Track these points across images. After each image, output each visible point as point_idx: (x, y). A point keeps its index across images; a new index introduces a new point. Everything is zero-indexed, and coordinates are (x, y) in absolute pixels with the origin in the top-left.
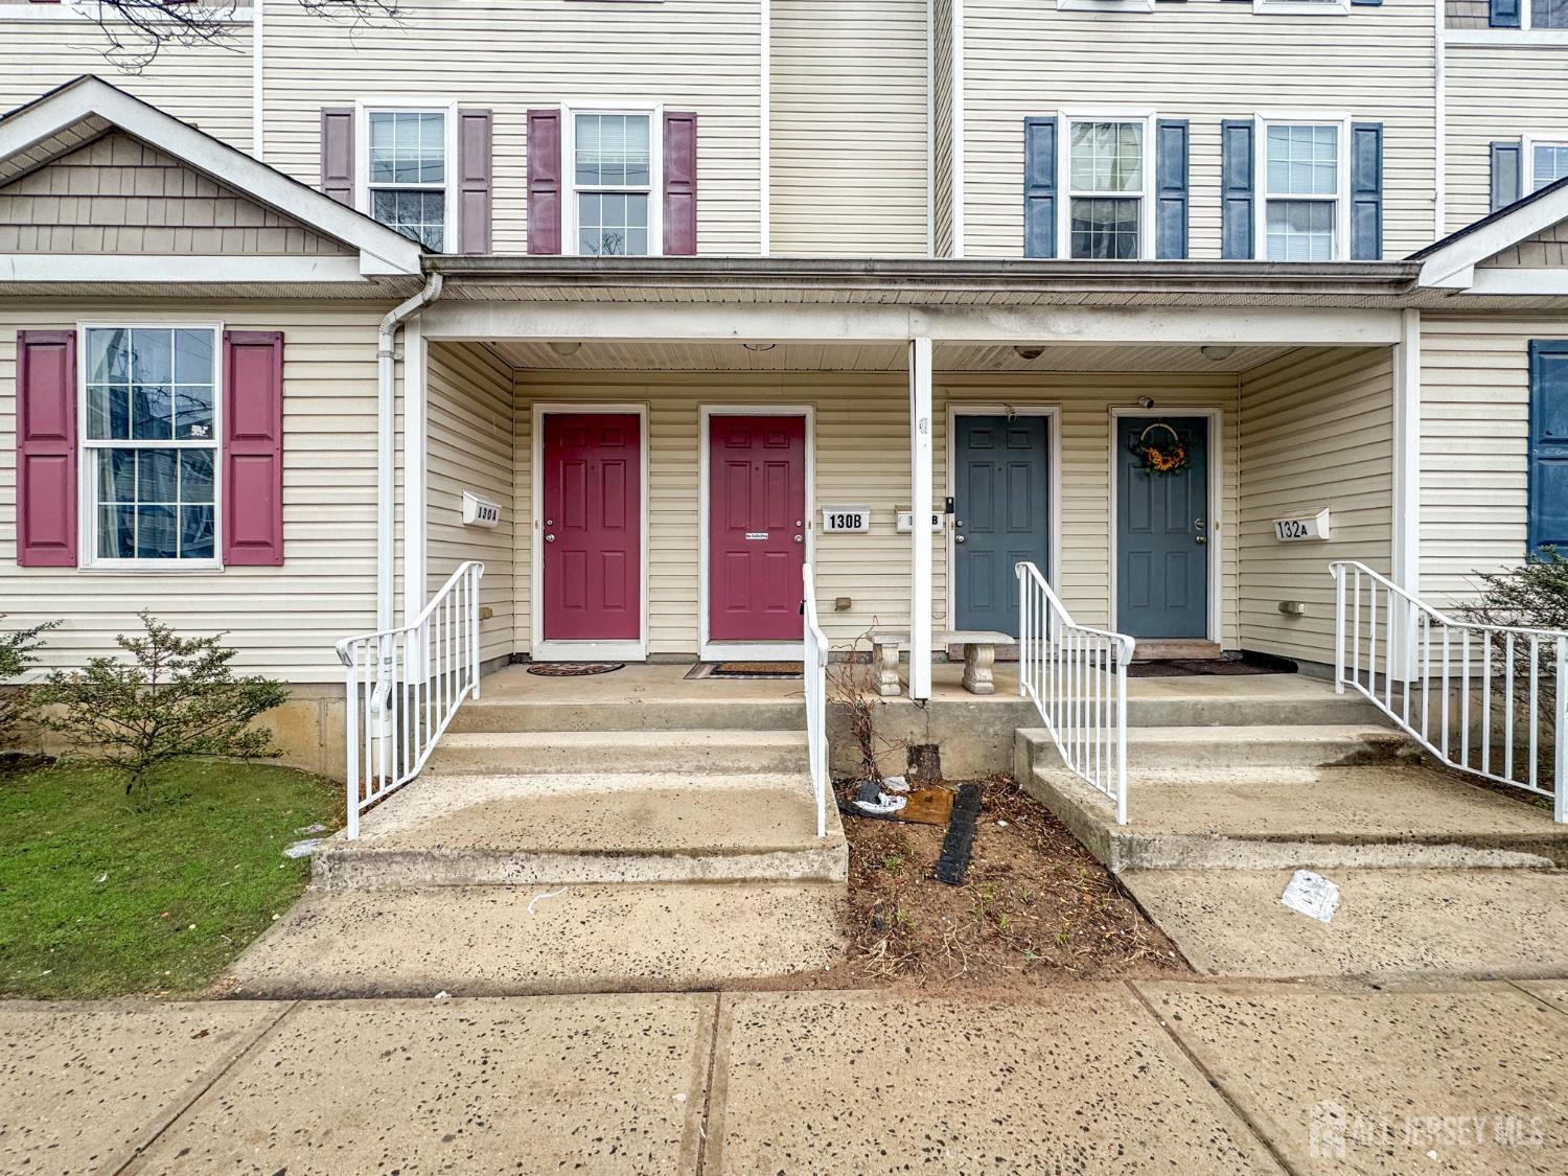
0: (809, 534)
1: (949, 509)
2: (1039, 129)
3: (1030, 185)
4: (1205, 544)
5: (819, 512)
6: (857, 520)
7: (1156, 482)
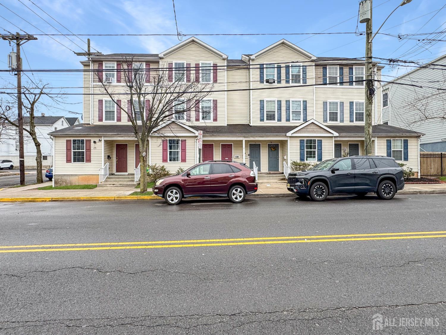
0: (233, 158)
1: (249, 155)
2: (262, 102)
3: (261, 109)
4: (278, 159)
5: (234, 156)
6: (238, 157)
7: (273, 152)
